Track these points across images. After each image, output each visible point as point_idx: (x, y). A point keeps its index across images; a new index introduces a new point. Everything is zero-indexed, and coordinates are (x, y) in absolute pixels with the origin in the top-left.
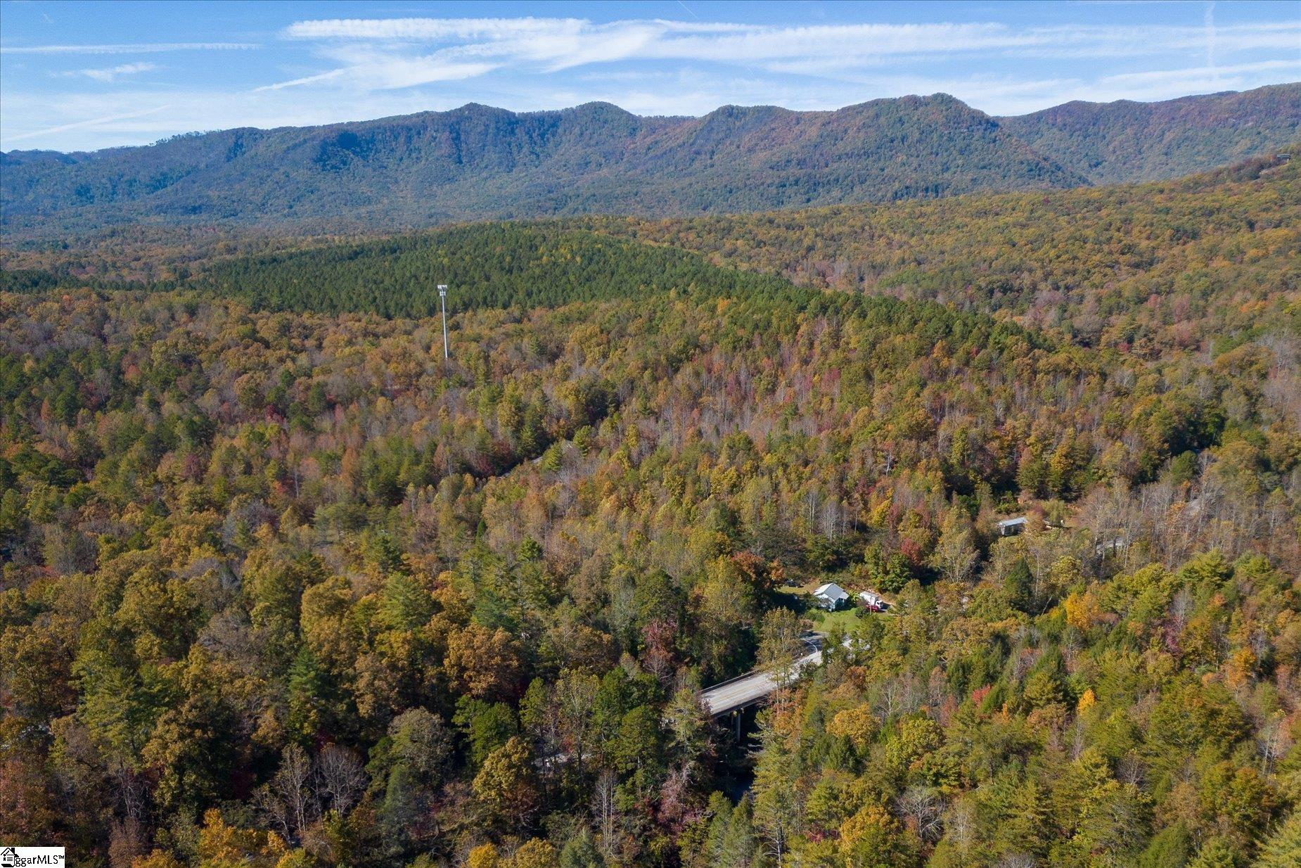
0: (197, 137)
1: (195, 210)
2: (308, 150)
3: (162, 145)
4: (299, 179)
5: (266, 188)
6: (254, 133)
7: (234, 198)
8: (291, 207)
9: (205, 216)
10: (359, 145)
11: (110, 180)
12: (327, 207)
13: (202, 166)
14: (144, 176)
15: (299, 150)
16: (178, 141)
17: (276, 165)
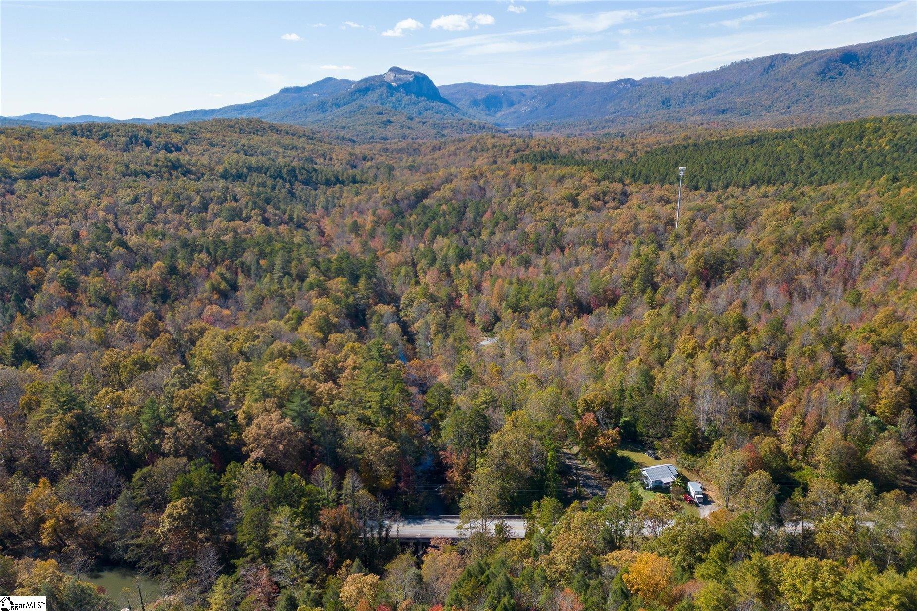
0: (748, 62)
1: (723, 112)
2: (815, 67)
3: (723, 70)
4: (802, 87)
5: (776, 95)
6: (784, 58)
7: (752, 103)
8: (789, 107)
9: (728, 116)
10: (857, 61)
11: (683, 93)
12: (814, 106)
13: (742, 82)
14: (704, 92)
15: (809, 67)
16: (734, 66)
17: (789, 79)
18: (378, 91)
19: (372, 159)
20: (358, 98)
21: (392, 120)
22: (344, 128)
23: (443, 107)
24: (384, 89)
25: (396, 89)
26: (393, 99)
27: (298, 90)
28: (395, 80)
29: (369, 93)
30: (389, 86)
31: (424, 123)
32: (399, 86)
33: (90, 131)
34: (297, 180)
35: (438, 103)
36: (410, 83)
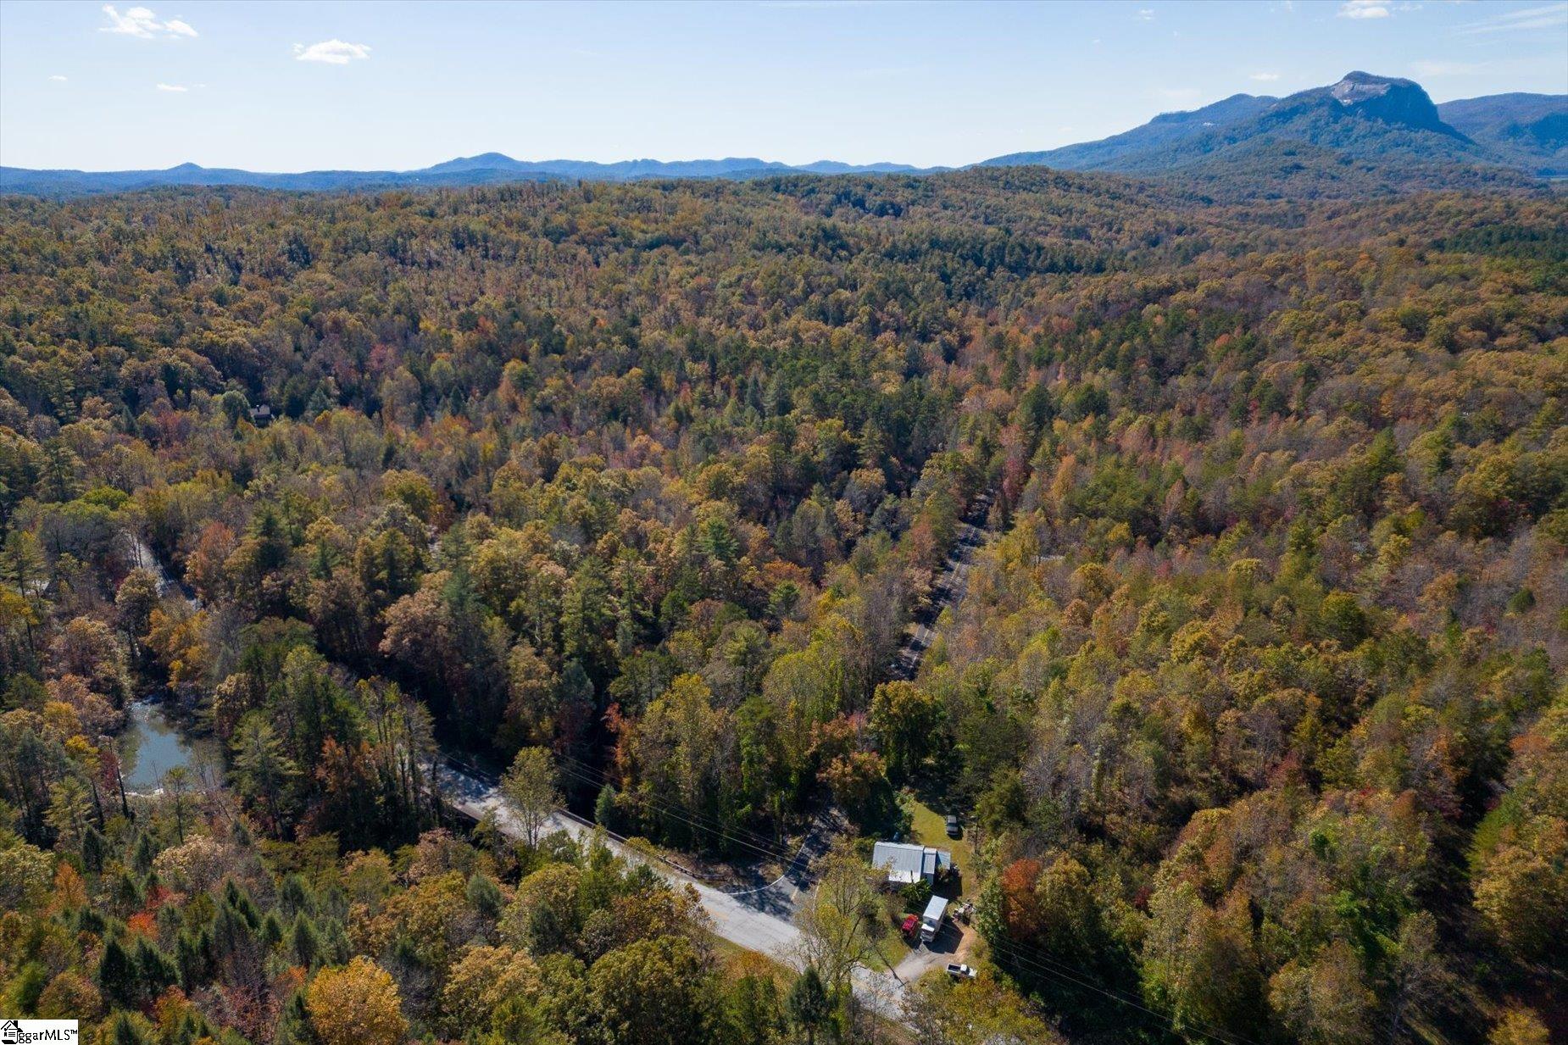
18: (1312, 116)
19: (1194, 231)
20: (1272, 127)
21: (1304, 163)
22: (1211, 178)
23: (1433, 139)
24: (1324, 111)
25: (1350, 110)
26: (1338, 127)
27: (1183, 116)
28: (1351, 94)
29: (1296, 118)
30: (1336, 105)
31: (1370, 169)
32: (1357, 104)
33: (795, 186)
34: (1002, 262)
35: (1427, 133)
36: (1380, 99)
